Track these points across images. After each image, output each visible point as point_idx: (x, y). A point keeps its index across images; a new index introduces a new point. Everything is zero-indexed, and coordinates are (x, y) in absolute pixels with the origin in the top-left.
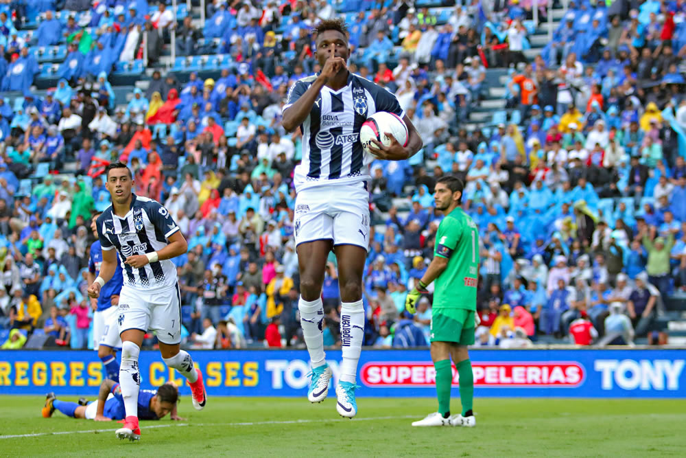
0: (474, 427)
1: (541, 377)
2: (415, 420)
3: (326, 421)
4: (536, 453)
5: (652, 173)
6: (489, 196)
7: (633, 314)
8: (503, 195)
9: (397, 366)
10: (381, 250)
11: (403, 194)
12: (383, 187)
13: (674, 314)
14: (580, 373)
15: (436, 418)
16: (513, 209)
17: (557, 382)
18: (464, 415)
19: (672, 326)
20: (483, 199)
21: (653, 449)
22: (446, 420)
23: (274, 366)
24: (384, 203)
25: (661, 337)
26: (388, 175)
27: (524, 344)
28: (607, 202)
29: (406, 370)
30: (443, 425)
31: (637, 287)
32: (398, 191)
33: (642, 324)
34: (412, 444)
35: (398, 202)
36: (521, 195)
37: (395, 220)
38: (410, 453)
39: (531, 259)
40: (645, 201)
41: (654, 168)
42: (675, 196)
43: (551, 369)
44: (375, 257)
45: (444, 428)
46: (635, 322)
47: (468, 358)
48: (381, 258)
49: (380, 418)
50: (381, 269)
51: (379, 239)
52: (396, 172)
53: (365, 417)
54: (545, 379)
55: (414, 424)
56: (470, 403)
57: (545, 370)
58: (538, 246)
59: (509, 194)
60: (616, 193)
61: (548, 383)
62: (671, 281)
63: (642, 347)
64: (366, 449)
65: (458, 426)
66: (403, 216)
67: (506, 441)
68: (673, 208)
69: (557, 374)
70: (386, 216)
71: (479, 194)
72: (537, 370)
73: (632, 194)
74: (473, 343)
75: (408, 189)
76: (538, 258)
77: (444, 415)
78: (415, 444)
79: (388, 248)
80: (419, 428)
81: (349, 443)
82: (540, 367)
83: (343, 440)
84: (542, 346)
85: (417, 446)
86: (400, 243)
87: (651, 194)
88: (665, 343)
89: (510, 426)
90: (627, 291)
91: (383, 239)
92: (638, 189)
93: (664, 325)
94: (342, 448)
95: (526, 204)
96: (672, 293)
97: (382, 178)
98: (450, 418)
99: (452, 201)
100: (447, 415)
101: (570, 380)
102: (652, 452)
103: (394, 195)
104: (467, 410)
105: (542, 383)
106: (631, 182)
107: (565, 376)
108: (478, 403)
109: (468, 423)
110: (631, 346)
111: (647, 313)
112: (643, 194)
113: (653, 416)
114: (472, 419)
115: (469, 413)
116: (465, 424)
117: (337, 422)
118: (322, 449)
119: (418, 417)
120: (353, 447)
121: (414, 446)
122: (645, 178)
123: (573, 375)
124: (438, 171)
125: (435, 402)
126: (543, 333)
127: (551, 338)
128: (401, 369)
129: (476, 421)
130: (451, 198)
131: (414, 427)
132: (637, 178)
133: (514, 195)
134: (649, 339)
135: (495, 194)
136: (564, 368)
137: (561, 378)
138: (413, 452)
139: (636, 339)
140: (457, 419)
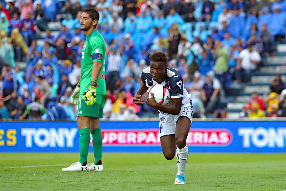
0: (102, 171)
1: (203, 139)
2: (64, 167)
3: (6, 168)
4: (142, 188)
5: (217, 7)
6: (111, 21)
7: (204, 98)
8: (120, 21)
9: (108, 132)
10: (41, 56)
11: (55, 20)
12: (42, 16)
13: (231, 98)
14: (229, 136)
15: (78, 166)
16: (127, 30)
17: (214, 143)
18: (96, 163)
19: (230, 106)
20: (107, 23)
21: (218, 186)
22: (84, 167)
23: (28, 132)
24: (43, 26)
25: (222, 113)
26: (45, 8)
27: (134, 118)
28: (189, 25)
29: (114, 135)
30: (82, 170)
31: (208, 81)
32: (52, 18)
33: (211, 105)
34: (62, 183)
35: (52, 25)
36: (132, 21)
37: (50, 37)
38: (61, 189)
39: (138, 62)
40: (212, 25)
41: (219, 3)
42: (232, 22)
43: (210, 134)
44: (37, 61)
45: (82, 172)
46: (206, 103)
47: (99, 127)
48: (40, 62)
49: (41, 166)
50: (41, 69)
51: (39, 49)
52: (50, 6)
53: (31, 165)
54: (206, 140)
55: (64, 169)
56: (100, 156)
57: (206, 135)
58: (143, 54)
59: (124, 19)
60: (193, 20)
61: (208, 143)
62: (229, 77)
63: (210, 119)
64: (32, 186)
65: (92, 171)
66: (55, 34)
67: (123, 181)
68: (230, 30)
69: (214, 137)
70: (44, 34)
71: (105, 20)
72: (200, 135)
73: (204, 20)
74: (102, 117)
75: (59, 17)
76: (143, 62)
77: (83, 164)
78: (64, 183)
79: (45, 55)
80: (66, 172)
81: (21, 182)
82: (203, 132)
83: (17, 180)
84: (145, 119)
85: (65, 184)
86: (53, 52)
87: (216, 20)
88: (225, 117)
89: (125, 171)
90: (200, 84)
91: (42, 49)
92: (208, 17)
93: (225, 105)
94: (17, 186)
95: (135, 27)
96: (229, 85)
97: (41, 10)
98: (86, 166)
99: (91, 26)
100: (85, 164)
101: (222, 141)
102: (218, 188)
103: (49, 21)
104: (98, 160)
105: (203, 143)
106: (203, 12)
107: (219, 138)
108: (105, 156)
109: (98, 169)
110: (203, 118)
111: (213, 98)
112: (211, 20)
113: (218, 164)
114: (101, 166)
115: (99, 163)
116: (97, 169)
117: (13, 169)
118: (3, 186)
119: (66, 165)
120: (23, 185)
121: (64, 184)
122: (212, 10)
123: (224, 138)
124: (78, 5)
125: (78, 155)
126: (146, 111)
127: (151, 114)
128: (111, 134)
129: (104, 168)
130: (91, 24)
131: (64, 171)
132: (207, 10)
133: (128, 21)
134: (215, 114)
135: (115, 20)
136: (218, 133)
137: (216, 140)
138: (63, 188)
139: (206, 114)
140: (91, 166)
